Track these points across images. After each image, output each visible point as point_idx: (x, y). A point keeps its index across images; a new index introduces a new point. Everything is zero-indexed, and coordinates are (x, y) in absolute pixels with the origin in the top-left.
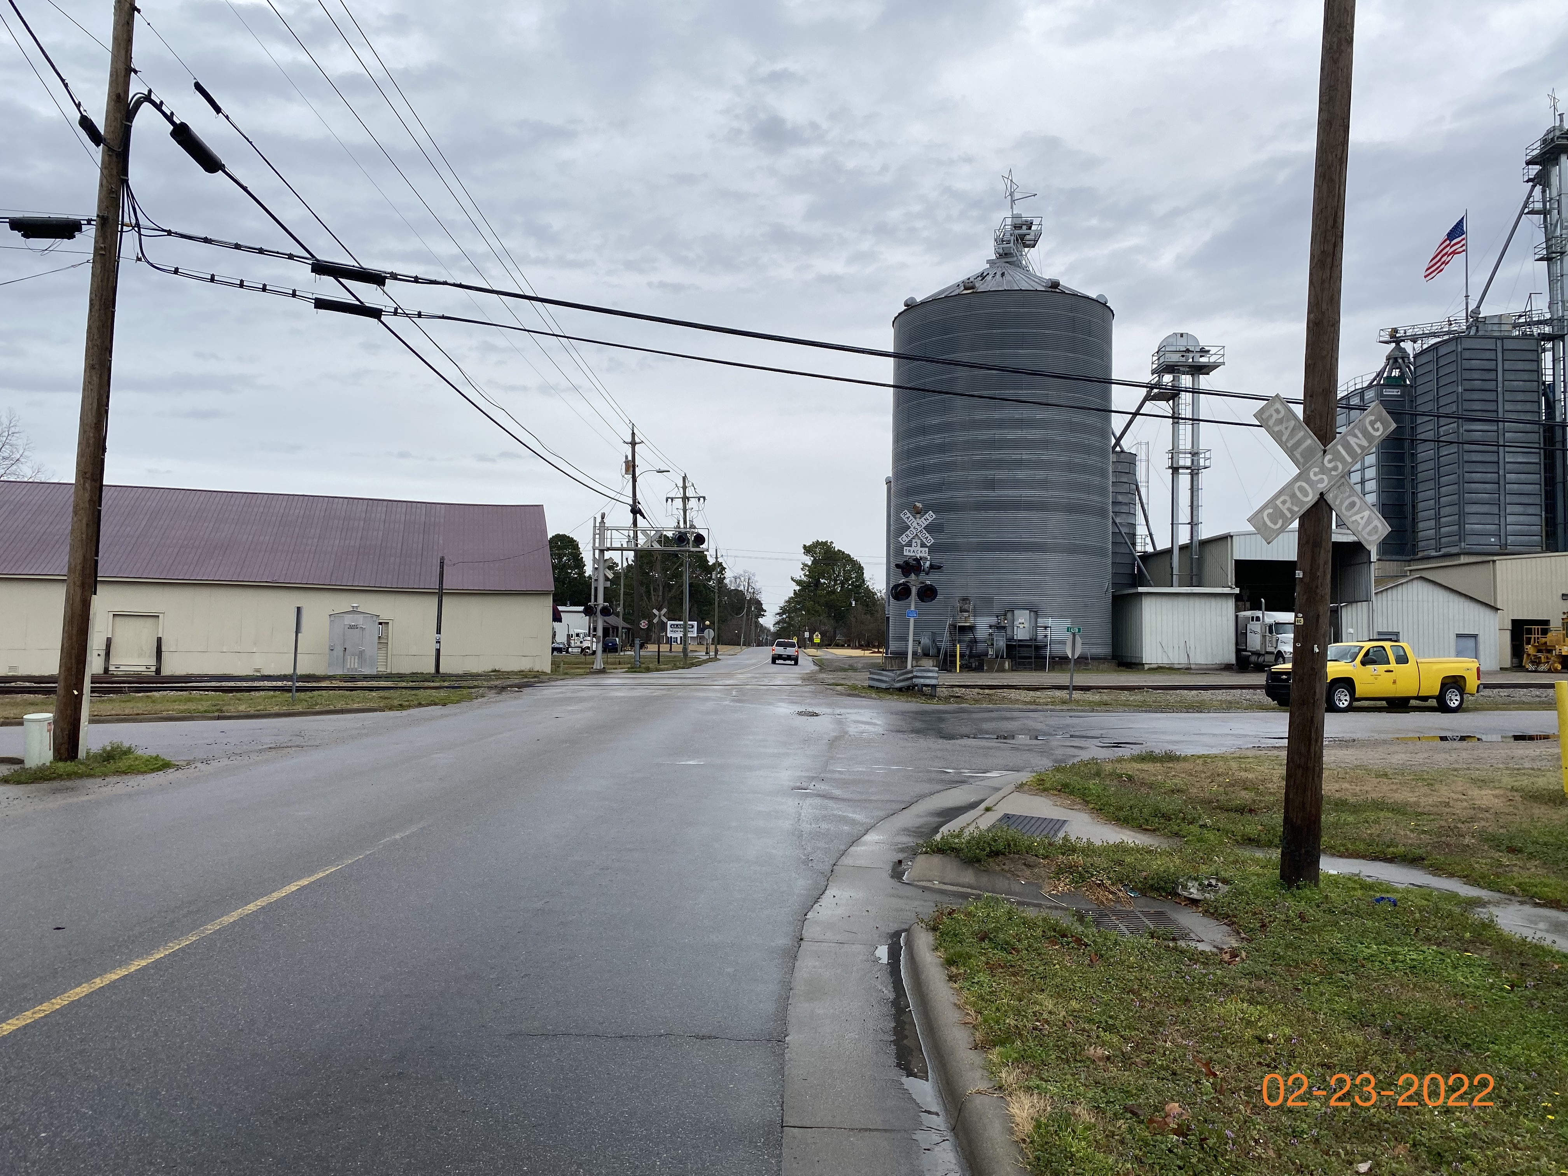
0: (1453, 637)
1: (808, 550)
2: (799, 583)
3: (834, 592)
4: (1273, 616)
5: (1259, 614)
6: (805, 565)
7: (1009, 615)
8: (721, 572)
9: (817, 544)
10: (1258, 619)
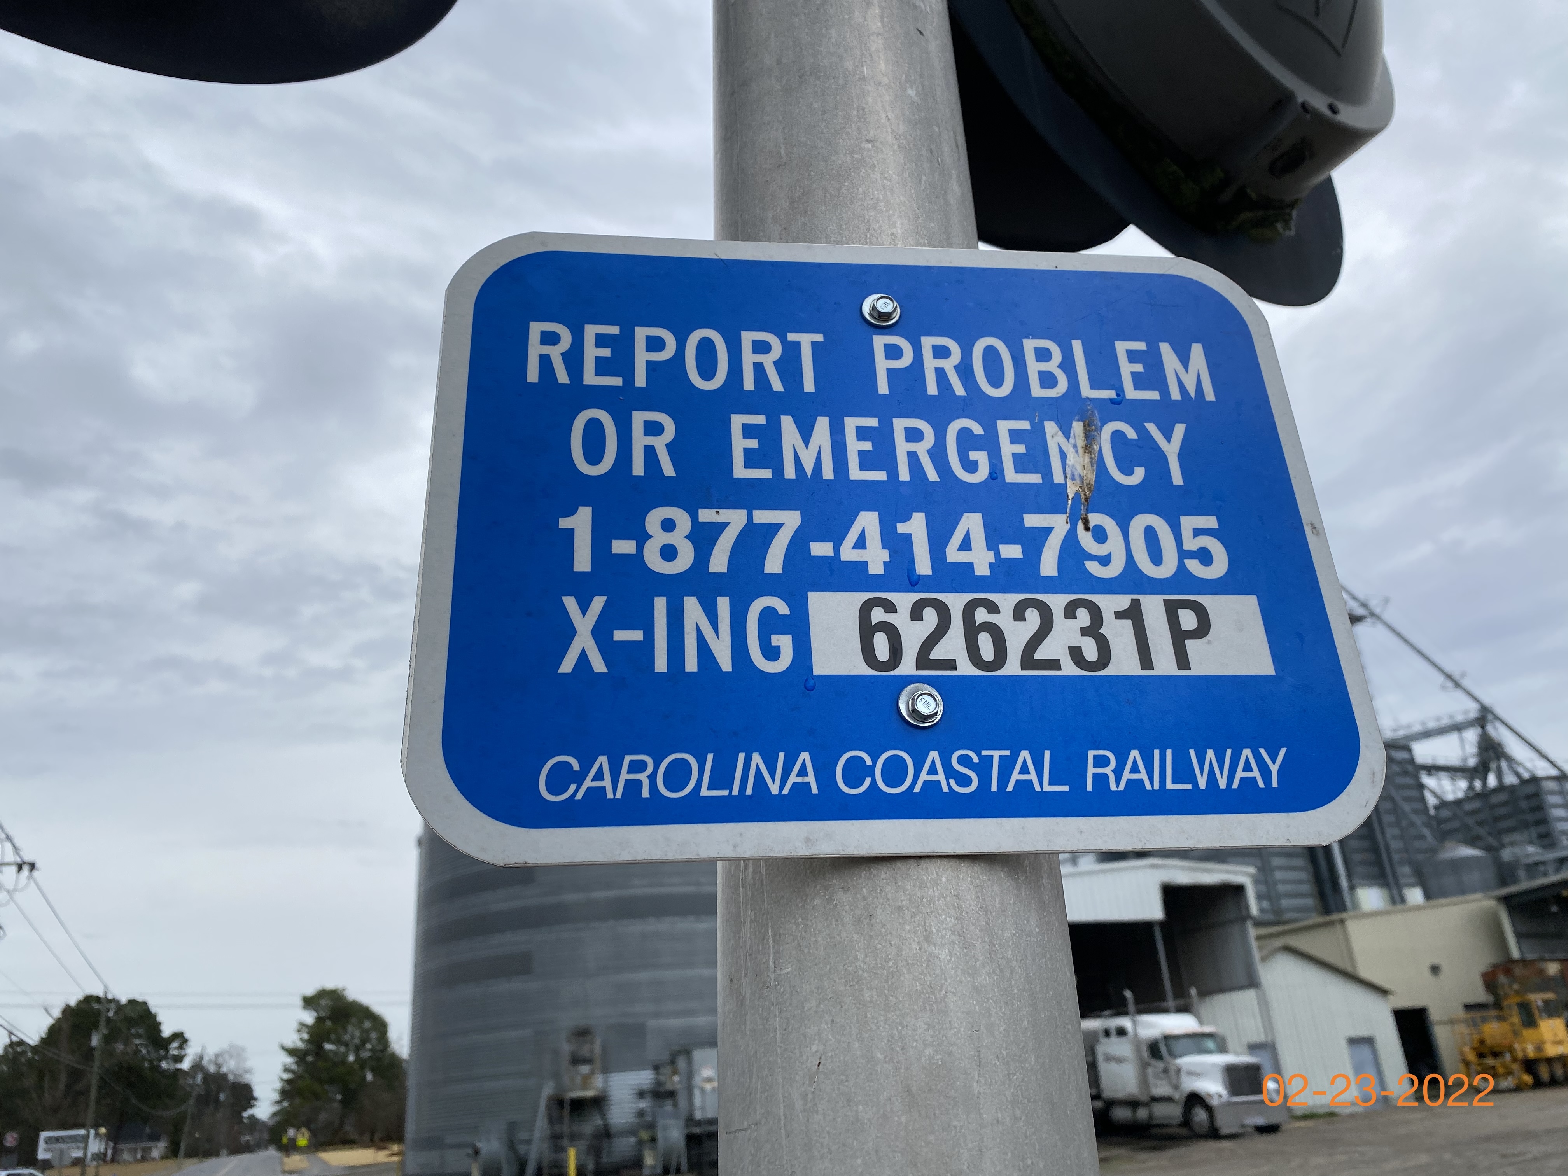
0: (1344, 1044)
1: (309, 1002)
2: (291, 1052)
3: (344, 1062)
4: (1150, 1026)
5: (1125, 1022)
6: (303, 1025)
7: (681, 1063)
8: (181, 1047)
9: (323, 994)
10: (1121, 1032)
